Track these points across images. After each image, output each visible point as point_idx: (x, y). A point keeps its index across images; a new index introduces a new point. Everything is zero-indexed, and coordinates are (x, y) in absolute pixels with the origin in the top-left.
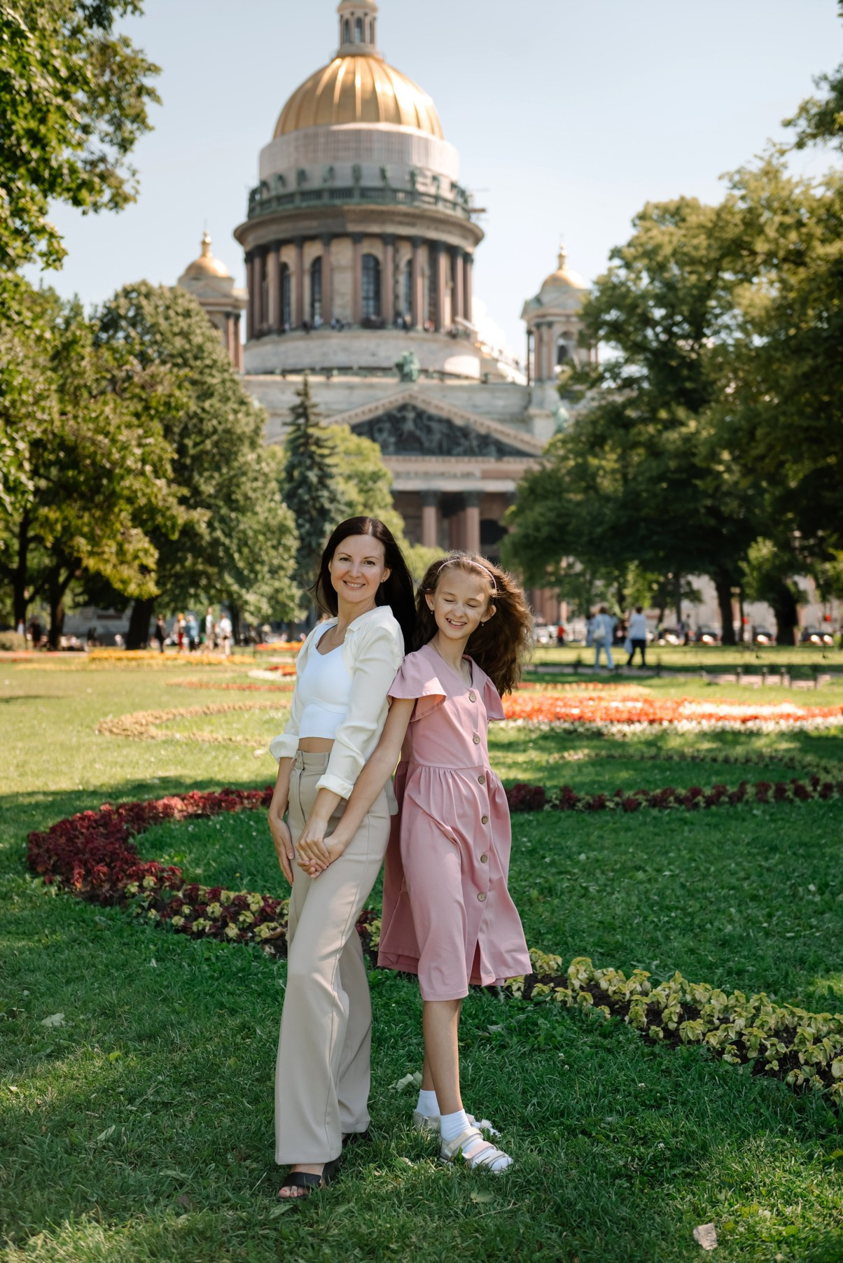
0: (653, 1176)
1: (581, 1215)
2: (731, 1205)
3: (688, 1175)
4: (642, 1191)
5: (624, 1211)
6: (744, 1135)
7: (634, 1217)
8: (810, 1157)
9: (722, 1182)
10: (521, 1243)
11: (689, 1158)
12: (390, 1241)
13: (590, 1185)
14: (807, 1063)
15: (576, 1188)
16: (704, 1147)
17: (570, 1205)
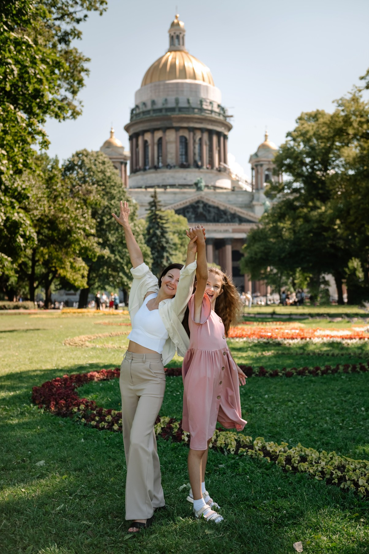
0: (280, 524)
1: (249, 539)
2: (311, 535)
3: (295, 524)
4: (275, 530)
5: (267, 537)
6: (319, 508)
7: (271, 539)
8: (345, 516)
9: (308, 526)
10: (224, 549)
11: (295, 517)
12: (172, 548)
13: (253, 527)
14: (349, 480)
15: (248, 528)
16: (302, 513)
17: (245, 535)
